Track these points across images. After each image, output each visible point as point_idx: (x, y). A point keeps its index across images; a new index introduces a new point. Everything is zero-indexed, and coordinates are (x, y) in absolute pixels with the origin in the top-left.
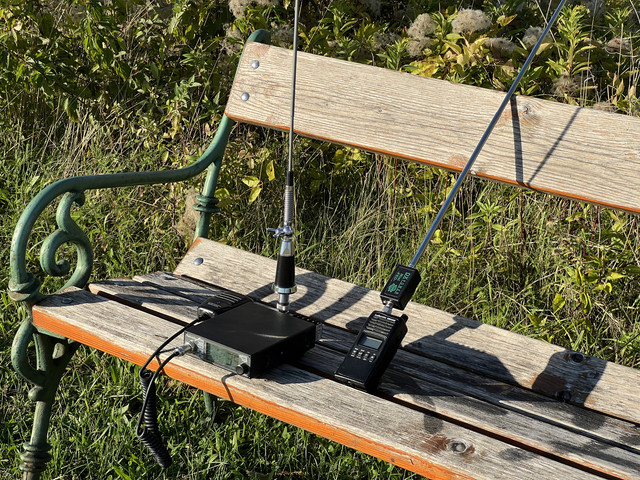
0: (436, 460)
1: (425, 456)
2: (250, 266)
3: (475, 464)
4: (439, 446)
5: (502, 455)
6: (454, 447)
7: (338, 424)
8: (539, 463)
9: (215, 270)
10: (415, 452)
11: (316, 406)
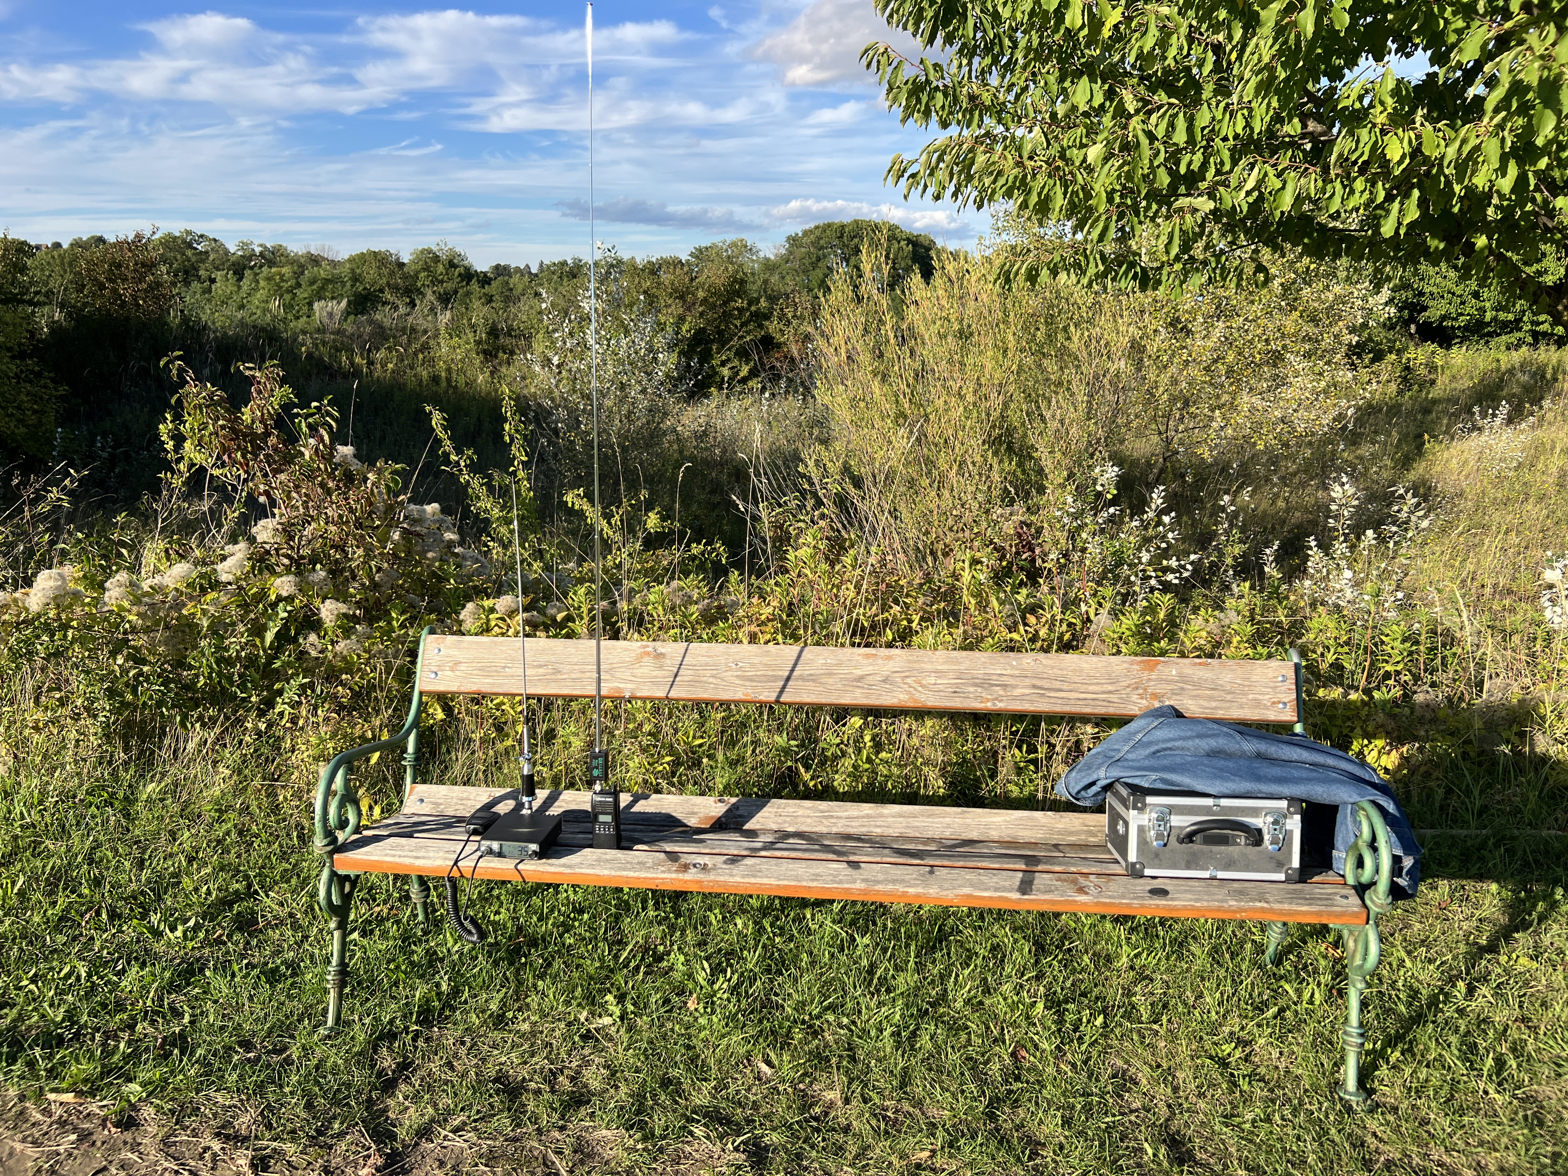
0: (687, 876)
1: (681, 876)
2: (465, 795)
3: (713, 873)
4: (686, 867)
5: (725, 862)
6: (695, 866)
7: (613, 873)
8: (749, 861)
9: (437, 804)
10: (674, 876)
11: (591, 866)
